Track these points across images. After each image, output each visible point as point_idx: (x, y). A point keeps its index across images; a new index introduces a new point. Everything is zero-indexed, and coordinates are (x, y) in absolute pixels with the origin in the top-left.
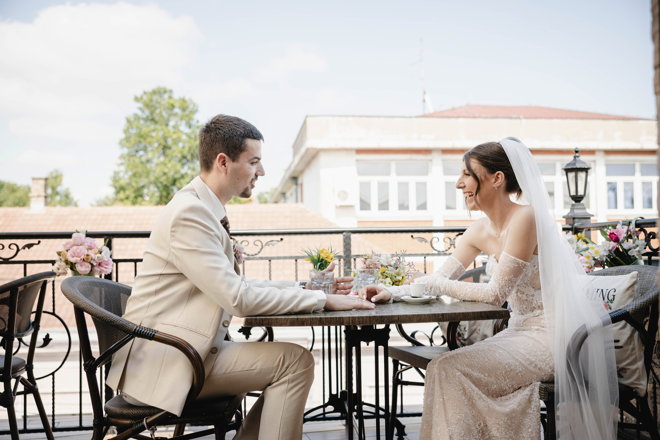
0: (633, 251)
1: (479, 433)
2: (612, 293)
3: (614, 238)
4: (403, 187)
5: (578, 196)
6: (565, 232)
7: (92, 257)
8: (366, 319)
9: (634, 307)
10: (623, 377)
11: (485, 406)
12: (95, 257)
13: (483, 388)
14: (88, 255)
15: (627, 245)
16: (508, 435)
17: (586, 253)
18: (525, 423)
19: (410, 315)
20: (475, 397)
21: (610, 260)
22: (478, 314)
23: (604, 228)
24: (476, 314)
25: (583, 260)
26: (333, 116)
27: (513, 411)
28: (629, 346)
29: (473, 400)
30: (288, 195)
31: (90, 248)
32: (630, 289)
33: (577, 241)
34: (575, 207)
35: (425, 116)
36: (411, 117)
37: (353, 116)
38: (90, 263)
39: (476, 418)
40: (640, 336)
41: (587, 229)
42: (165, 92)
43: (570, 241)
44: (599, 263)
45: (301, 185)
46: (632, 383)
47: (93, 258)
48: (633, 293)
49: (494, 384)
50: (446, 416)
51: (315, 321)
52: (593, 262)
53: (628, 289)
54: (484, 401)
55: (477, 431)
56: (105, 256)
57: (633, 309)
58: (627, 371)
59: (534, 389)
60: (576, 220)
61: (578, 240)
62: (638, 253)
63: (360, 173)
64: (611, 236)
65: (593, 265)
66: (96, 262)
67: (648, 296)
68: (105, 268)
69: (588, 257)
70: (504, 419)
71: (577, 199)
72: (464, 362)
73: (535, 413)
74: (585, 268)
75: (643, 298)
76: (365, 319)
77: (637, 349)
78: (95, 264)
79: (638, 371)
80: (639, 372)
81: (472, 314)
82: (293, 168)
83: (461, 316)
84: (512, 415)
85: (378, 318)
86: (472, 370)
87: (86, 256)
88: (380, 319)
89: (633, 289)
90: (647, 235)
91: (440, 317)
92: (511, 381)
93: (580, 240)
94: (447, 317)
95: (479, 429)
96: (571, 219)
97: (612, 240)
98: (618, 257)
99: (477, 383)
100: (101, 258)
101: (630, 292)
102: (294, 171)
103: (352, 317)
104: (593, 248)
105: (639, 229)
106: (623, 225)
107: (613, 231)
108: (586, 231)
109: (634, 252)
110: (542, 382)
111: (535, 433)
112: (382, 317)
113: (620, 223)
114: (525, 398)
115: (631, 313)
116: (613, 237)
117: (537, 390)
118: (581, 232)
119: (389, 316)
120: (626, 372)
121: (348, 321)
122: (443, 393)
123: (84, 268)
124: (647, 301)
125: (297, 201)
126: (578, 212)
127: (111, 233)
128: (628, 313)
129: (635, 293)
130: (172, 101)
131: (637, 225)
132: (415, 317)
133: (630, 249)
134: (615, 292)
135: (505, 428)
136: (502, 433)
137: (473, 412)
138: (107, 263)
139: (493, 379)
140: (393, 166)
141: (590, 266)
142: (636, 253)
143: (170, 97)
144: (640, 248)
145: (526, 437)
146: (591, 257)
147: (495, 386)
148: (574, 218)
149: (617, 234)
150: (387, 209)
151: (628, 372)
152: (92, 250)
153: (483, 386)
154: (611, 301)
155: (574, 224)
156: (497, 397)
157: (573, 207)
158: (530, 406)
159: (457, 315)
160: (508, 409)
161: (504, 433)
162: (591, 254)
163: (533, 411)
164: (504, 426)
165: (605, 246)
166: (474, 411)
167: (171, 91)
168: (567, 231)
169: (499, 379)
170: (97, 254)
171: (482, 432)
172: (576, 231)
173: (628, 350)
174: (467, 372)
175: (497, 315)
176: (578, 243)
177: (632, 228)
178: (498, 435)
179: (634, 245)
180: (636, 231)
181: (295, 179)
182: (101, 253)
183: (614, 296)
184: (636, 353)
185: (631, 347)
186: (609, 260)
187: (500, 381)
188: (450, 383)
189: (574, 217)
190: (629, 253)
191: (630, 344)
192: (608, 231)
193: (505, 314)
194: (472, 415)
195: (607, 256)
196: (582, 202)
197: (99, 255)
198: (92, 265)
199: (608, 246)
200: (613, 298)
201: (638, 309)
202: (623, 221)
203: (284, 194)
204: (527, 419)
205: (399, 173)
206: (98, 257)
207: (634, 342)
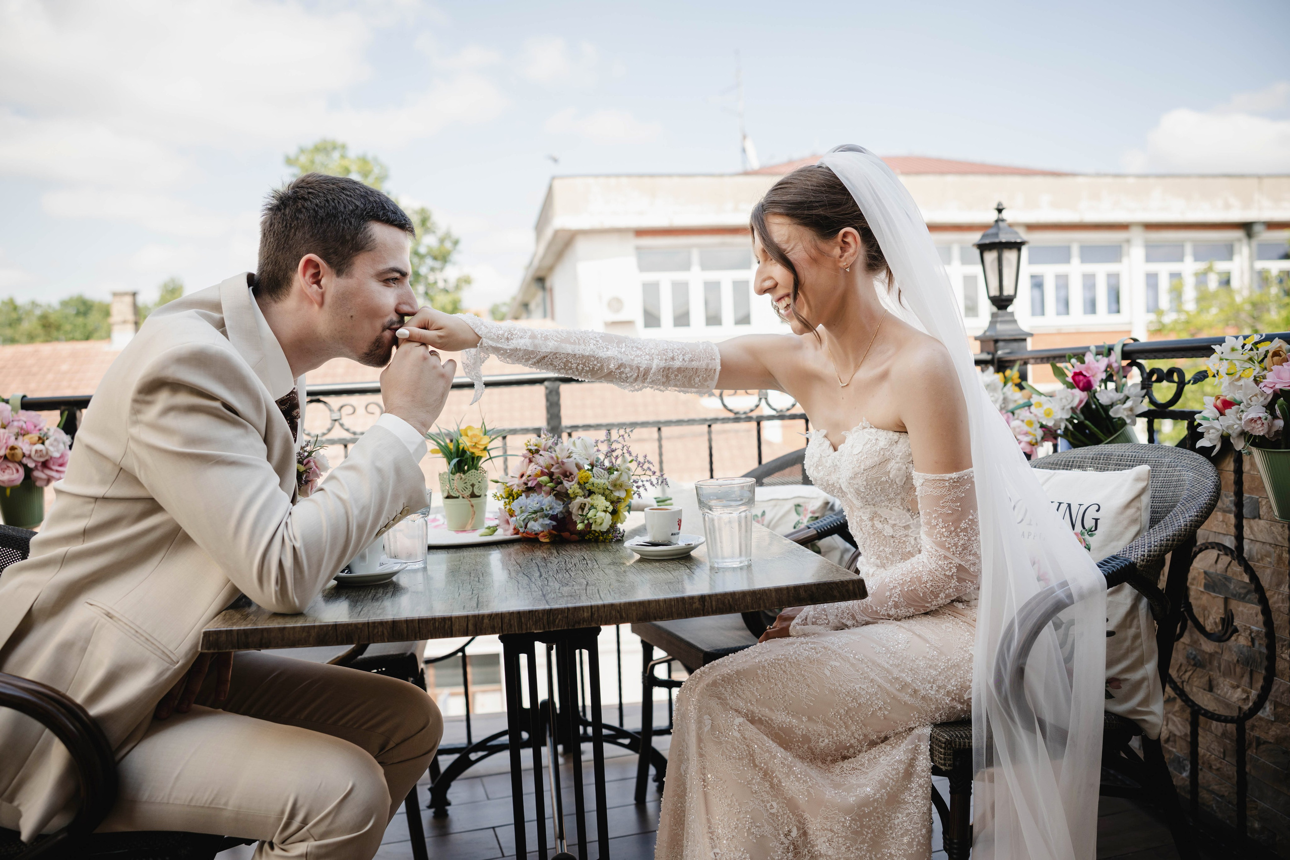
0: (1118, 409)
1: (788, 853)
2: (1091, 514)
3: (1082, 382)
4: (712, 288)
5: (1003, 298)
6: (978, 369)
7: (25, 451)
8: (510, 620)
9: (1146, 551)
10: (1113, 697)
11: (800, 792)
12: (31, 451)
13: (798, 746)
14: (13, 448)
15: (1108, 397)
16: (852, 852)
17: (1024, 413)
18: (896, 823)
19: (620, 604)
20: (777, 773)
21: (1073, 427)
22: (788, 593)
23: (1057, 359)
24: (785, 592)
25: (1019, 427)
26: (596, 176)
27: (865, 802)
28: (1128, 630)
29: (772, 780)
30: (532, 306)
31: (22, 433)
32: (1133, 504)
33: (1002, 384)
34: (999, 319)
35: (746, 173)
36: (721, 175)
37: (629, 176)
38: (20, 463)
39: (779, 820)
40: (1151, 607)
41: (1022, 362)
42: (334, 148)
43: (989, 387)
44: (1049, 434)
45: (551, 290)
46: (1134, 711)
47: (27, 453)
48: (1139, 513)
49: (823, 737)
50: (709, 821)
51: (380, 629)
52: (1039, 433)
53: (1128, 505)
54: (798, 780)
55: (784, 849)
56: (51, 449)
57: (1144, 555)
58: (1121, 685)
59: (916, 746)
60: (1000, 344)
61: (1005, 384)
62: (1130, 413)
63: (642, 268)
64: (1077, 378)
65: (1039, 439)
66: (35, 461)
67: (1176, 525)
68: (57, 471)
69: (1030, 423)
70: (843, 820)
71: (1001, 302)
72: (753, 694)
73: (920, 801)
74: (1023, 445)
75: (1163, 527)
76: (506, 620)
77: (1144, 636)
78: (31, 465)
79: (1145, 684)
80: (1148, 686)
81: (774, 594)
82: (536, 263)
83: (749, 599)
84: (864, 811)
85: (541, 615)
86: (771, 710)
87: (8, 451)
88: (545, 617)
89: (1139, 505)
90: (1145, 375)
91: (697, 605)
92: (861, 728)
93: (1010, 384)
94: (714, 603)
95: (787, 842)
96: (990, 342)
97: (1078, 387)
98: (1089, 421)
99: (784, 739)
100: (44, 452)
101: (1131, 511)
102: (539, 269)
103: (474, 616)
104: (1040, 405)
105: (1129, 361)
106: (1098, 354)
107: (1079, 367)
108: (1020, 365)
109: (1122, 411)
110: (936, 725)
111: (917, 846)
112: (550, 611)
113: (1090, 351)
114: (894, 769)
115: (1141, 566)
116: (1080, 381)
117: (925, 747)
118: (1011, 368)
119: (568, 609)
120: (1119, 687)
121: (465, 625)
122: (704, 768)
123: (8, 473)
124: (1174, 535)
125: (545, 316)
126: (1003, 329)
127: (72, 399)
128: (1133, 565)
129: (1142, 514)
130: (345, 163)
131: (1125, 355)
132: (634, 608)
133: (1112, 405)
134: (1098, 511)
135: (846, 838)
136: (839, 848)
137: (772, 805)
138: (61, 461)
139: (820, 728)
140: (695, 256)
141: (1034, 441)
142: (1126, 413)
143: (343, 157)
144: (1134, 401)
145: (896, 856)
146: (1037, 423)
147: (826, 741)
148: (996, 341)
149: (1087, 375)
150: (687, 324)
151: (1125, 688)
152: (26, 437)
153: (798, 741)
154: (1090, 531)
155: (996, 351)
156: (834, 761)
157: (995, 320)
158: (907, 785)
159: (737, 597)
160: (854, 798)
161: (843, 848)
162: (1035, 415)
163: (915, 797)
164: (844, 834)
165: (1064, 400)
166: (774, 804)
167: (344, 147)
168: (983, 366)
169: (833, 727)
170: (35, 444)
171: (795, 849)
172: (1001, 366)
173: (1125, 640)
174: (760, 716)
175: (836, 593)
176: (1006, 389)
177: (1116, 361)
178: (830, 853)
179: (1121, 396)
180: (1123, 367)
181: (540, 280)
182: (42, 441)
183: (1096, 520)
184: (1141, 644)
185: (1132, 631)
186: (1070, 427)
187: (837, 730)
188: (721, 743)
189: (996, 338)
190: (1111, 413)
191: (1130, 627)
192: (1069, 368)
193: (854, 589)
194: (771, 813)
195: (1067, 420)
196: (1010, 309)
197: (39, 447)
198: (25, 467)
199: (1069, 399)
200: (1094, 524)
201: (1154, 556)
202: (1097, 347)
203: (525, 306)
204: (900, 815)
205: (704, 267)
206: (36, 451)
207: (1139, 620)
